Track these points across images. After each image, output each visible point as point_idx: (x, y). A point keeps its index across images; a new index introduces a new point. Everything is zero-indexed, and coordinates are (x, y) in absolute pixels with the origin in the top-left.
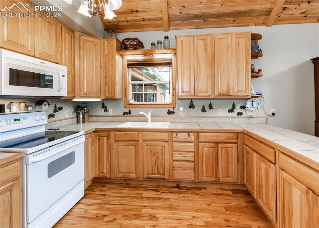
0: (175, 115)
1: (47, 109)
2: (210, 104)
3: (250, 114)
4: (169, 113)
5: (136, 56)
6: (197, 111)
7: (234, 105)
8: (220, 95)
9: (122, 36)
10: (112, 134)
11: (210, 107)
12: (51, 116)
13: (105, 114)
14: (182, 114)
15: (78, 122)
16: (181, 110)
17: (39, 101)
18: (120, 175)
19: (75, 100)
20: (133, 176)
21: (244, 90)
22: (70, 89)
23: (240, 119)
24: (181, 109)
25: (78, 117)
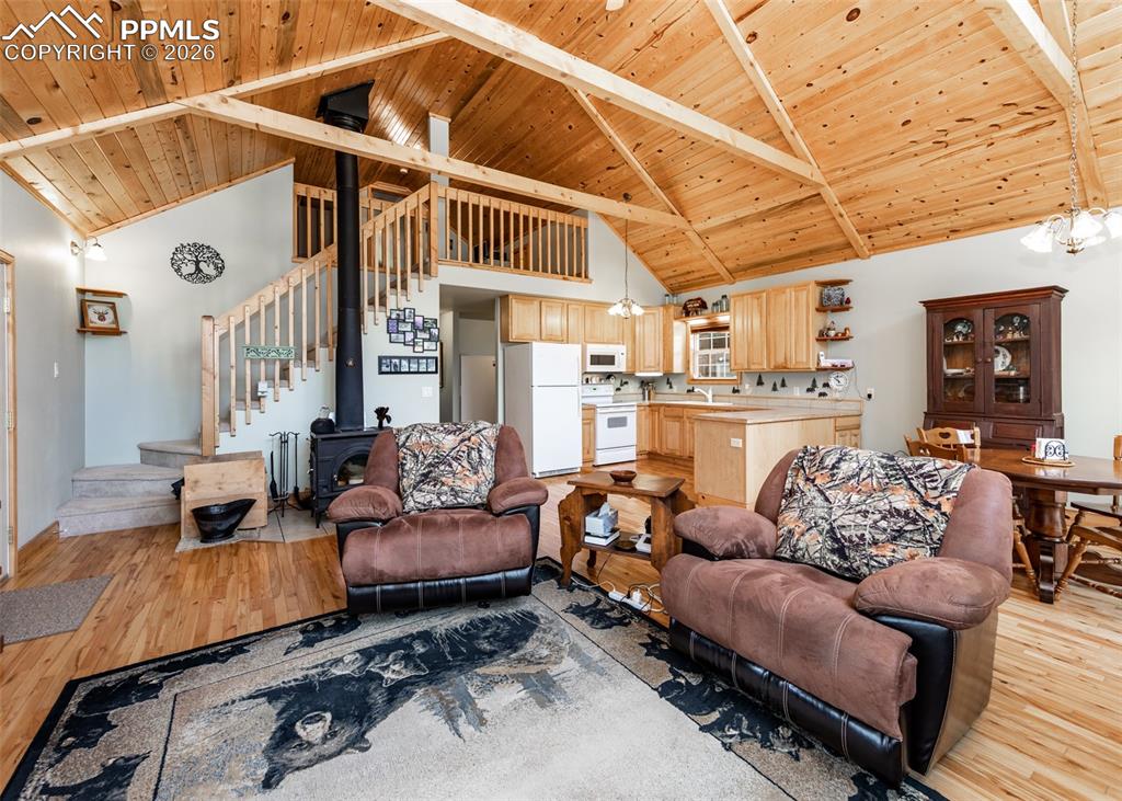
0: (741, 394)
1: (615, 383)
2: (783, 381)
3: (837, 395)
4: (735, 391)
5: (699, 321)
6: (767, 389)
7: (814, 381)
8: (776, 367)
9: (685, 296)
10: (662, 409)
11: (783, 385)
12: (618, 389)
13: (670, 391)
14: (748, 393)
15: (644, 399)
16: (748, 388)
17: (609, 376)
18: (668, 452)
19: (638, 374)
20: (678, 454)
21: (805, 360)
22: (630, 364)
23: (822, 403)
24: (747, 386)
25: (644, 393)
